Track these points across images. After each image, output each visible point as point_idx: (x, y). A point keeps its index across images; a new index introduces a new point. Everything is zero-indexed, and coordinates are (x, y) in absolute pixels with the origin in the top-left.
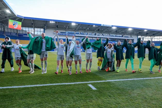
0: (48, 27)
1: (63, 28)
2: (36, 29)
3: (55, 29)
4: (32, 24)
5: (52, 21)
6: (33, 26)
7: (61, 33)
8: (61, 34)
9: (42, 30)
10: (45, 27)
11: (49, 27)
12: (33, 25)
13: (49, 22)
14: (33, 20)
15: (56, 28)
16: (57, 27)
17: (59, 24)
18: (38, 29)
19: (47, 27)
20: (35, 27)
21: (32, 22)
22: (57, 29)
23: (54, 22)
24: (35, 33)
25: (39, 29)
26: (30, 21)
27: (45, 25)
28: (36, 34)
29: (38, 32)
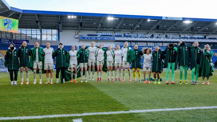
0: (64, 27)
1: (92, 27)
2: (44, 31)
3: (78, 30)
4: (37, 22)
5: (71, 16)
6: (38, 26)
7: (88, 35)
8: (88, 37)
9: (55, 32)
10: (60, 25)
11: (66, 27)
12: (39, 24)
13: (66, 16)
14: (39, 16)
15: (80, 27)
16: (81, 25)
17: (84, 19)
18: (47, 30)
19: (62, 26)
20: (42, 28)
21: (37, 19)
22: (81, 29)
23: (75, 17)
24: (42, 38)
25: (49, 31)
26: (34, 17)
27: (60, 23)
28: (44, 40)
29: (48, 36)
